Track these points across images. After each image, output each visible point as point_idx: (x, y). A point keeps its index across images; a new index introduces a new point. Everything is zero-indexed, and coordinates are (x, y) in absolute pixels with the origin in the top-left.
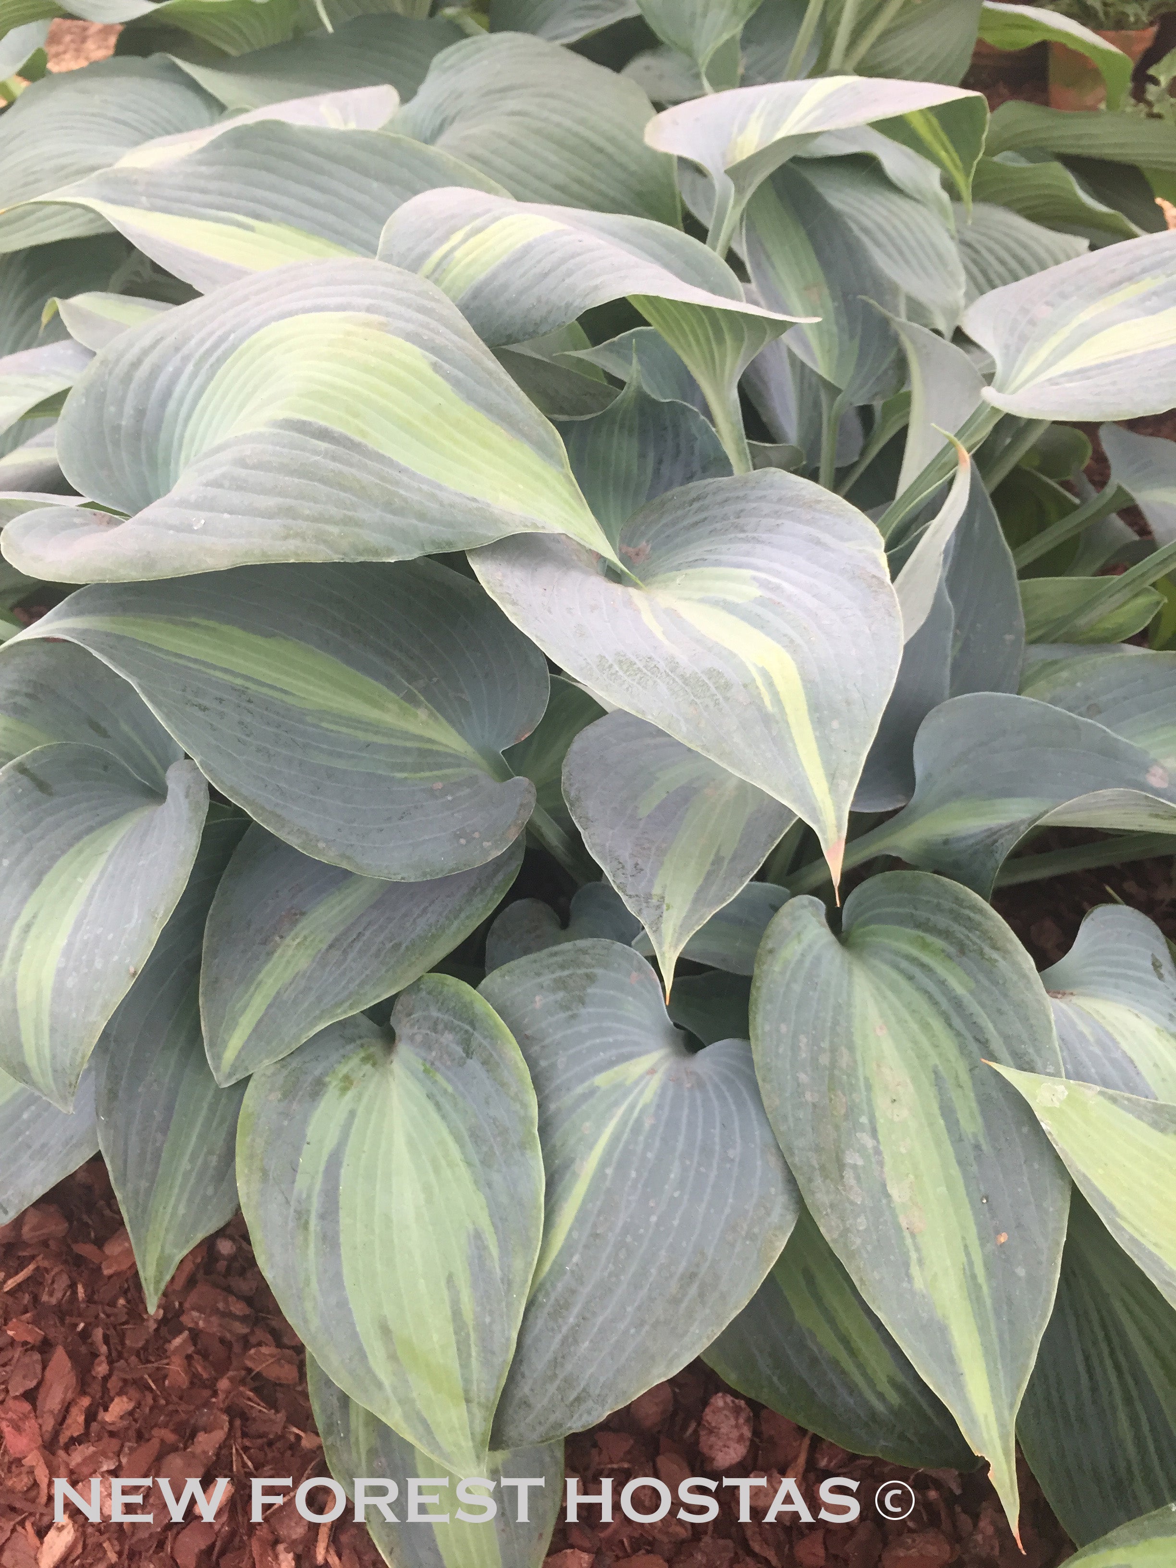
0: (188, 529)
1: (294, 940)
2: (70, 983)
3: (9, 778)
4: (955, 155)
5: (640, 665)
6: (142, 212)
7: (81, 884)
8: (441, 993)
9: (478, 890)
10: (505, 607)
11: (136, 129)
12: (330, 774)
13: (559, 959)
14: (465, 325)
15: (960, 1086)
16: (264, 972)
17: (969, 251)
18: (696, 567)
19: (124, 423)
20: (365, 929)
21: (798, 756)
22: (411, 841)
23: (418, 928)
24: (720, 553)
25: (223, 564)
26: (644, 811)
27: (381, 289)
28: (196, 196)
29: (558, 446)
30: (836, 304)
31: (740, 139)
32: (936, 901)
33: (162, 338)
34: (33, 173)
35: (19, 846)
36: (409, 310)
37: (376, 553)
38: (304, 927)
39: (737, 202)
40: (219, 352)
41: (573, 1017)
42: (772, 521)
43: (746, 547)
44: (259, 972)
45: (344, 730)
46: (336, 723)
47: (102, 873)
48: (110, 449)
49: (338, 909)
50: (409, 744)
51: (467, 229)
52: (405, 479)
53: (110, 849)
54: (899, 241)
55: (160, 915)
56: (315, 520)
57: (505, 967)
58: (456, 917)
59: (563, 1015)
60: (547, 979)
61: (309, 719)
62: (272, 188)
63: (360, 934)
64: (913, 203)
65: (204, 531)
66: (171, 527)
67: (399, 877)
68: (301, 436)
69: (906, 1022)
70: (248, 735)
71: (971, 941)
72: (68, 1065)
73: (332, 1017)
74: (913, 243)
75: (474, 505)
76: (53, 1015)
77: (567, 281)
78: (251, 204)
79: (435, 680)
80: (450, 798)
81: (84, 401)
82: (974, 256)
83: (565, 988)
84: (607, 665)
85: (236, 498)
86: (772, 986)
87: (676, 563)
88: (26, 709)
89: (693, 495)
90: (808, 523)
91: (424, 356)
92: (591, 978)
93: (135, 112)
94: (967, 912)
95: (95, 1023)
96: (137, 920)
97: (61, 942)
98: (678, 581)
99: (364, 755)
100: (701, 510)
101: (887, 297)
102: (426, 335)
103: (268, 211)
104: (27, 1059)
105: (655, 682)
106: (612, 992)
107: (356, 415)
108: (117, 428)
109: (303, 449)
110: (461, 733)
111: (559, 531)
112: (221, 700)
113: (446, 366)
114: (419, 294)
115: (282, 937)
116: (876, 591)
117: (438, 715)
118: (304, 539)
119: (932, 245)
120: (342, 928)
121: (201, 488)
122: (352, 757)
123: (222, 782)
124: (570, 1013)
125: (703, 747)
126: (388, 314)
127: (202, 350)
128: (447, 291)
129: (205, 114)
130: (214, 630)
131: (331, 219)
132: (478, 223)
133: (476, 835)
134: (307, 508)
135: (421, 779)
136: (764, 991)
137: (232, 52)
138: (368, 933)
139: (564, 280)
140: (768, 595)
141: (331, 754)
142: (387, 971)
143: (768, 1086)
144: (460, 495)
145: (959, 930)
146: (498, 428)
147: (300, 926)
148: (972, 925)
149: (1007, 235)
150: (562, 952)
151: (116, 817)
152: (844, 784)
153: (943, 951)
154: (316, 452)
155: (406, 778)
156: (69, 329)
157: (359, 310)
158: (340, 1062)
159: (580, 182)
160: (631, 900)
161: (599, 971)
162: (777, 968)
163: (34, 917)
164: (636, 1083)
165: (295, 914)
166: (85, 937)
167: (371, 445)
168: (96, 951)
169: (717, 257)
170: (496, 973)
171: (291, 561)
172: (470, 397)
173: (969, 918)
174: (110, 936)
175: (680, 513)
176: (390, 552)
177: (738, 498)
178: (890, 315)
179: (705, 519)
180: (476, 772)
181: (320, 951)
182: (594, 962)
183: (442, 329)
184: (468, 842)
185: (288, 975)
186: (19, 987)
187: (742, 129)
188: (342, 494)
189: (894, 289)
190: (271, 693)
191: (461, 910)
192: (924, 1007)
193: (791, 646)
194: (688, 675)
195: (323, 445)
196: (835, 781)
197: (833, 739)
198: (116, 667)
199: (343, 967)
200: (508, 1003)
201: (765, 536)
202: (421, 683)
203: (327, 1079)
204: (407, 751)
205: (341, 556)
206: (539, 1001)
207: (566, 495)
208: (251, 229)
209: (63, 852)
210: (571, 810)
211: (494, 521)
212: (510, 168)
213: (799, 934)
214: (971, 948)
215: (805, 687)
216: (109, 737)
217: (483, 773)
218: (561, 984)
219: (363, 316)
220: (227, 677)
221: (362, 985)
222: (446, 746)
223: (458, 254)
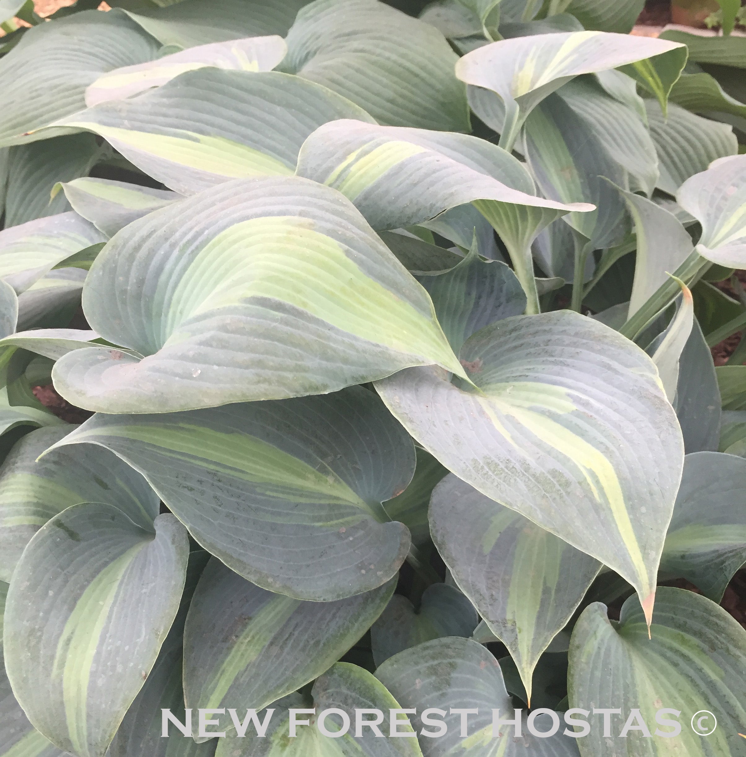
0: (189, 377)
1: (245, 638)
2: (100, 682)
3: (50, 531)
4: (659, 80)
5: (502, 466)
6: (125, 131)
7: (102, 606)
8: (349, 676)
9: (370, 600)
10: (405, 424)
11: (102, 59)
12: (274, 527)
13: (430, 652)
14: (363, 221)
15: (720, 749)
16: (225, 664)
17: (653, 133)
18: (520, 381)
19: (129, 288)
20: (294, 630)
21: (619, 533)
22: (329, 573)
23: (331, 630)
24: (537, 372)
25: (215, 402)
26: (487, 549)
27: (308, 199)
28: (161, 119)
29: (429, 303)
30: (582, 181)
31: (520, 74)
32: (690, 610)
33: (155, 231)
34: (36, 90)
35: (59, 580)
36: (328, 213)
37: (317, 389)
38: (252, 628)
39: (520, 118)
40: (197, 243)
41: (443, 695)
42: (572, 350)
43: (556, 368)
44: (223, 662)
45: (281, 495)
46: (276, 491)
47: (116, 596)
48: (119, 306)
49: (273, 614)
50: (323, 502)
51: (358, 151)
52: (333, 335)
53: (120, 578)
54: (612, 131)
55: (161, 633)
56: (276, 369)
57: (393, 658)
58: (356, 620)
59: (436, 694)
60: (423, 666)
61: (258, 490)
62: (210, 112)
63: (291, 634)
64: (620, 105)
65: (201, 378)
66: (177, 375)
67: (322, 599)
68: (263, 308)
69: (675, 698)
70: (220, 506)
71: (719, 641)
72: (100, 741)
73: (275, 696)
74: (621, 132)
75: (379, 349)
76: (89, 706)
77: (431, 189)
78: (197, 124)
79: (339, 456)
80: (351, 539)
81: (101, 273)
82: (657, 136)
83: (436, 674)
84: (480, 467)
85: (222, 354)
86: (581, 673)
87: (504, 377)
88: (53, 472)
89: (511, 327)
90: (600, 352)
91: (340, 246)
92: (453, 666)
93: (101, 47)
94: (715, 619)
95: (119, 712)
96: (145, 636)
97: (92, 651)
98: (508, 390)
99: (295, 512)
100: (518, 338)
101: (617, 176)
102: (341, 231)
103: (209, 128)
104: (70, 735)
105: (515, 480)
106: (468, 676)
107: (299, 291)
108: (124, 292)
109: (265, 318)
110: (356, 491)
111: (433, 363)
112: (201, 482)
113: (354, 252)
114: (332, 201)
115: (237, 636)
116: (660, 408)
117: (341, 480)
118: (270, 383)
119: (634, 133)
120: (278, 629)
121: (197, 347)
122: (287, 514)
123: (204, 540)
124: (441, 692)
125: (555, 529)
126: (314, 217)
127: (185, 240)
128: (346, 194)
129: (146, 48)
130: (194, 431)
131: (249, 132)
132: (365, 147)
133: (372, 567)
134: (272, 361)
135: (332, 526)
136: (576, 677)
137: (162, 5)
138: (296, 633)
139: (428, 188)
140: (582, 409)
141: (273, 513)
142: (312, 661)
143: (586, 750)
144: (368, 343)
145: (710, 633)
146: (389, 292)
147: (249, 627)
148: (720, 630)
149: (678, 123)
150: (432, 647)
151: (122, 552)
152: (653, 554)
153: (698, 646)
154: (276, 321)
155: (321, 527)
156: (72, 206)
157: (294, 215)
158: (279, 725)
159: (402, 96)
160: (493, 626)
161: (459, 661)
162: (583, 660)
163: (72, 633)
164: (490, 745)
165: (245, 619)
166: (109, 648)
167: (310, 312)
168: (117, 659)
169: (507, 152)
170: (387, 662)
171: (262, 400)
172: (370, 272)
173: (717, 624)
174: (127, 648)
175: (502, 339)
176: (325, 387)
177: (545, 331)
178: (620, 188)
179: (522, 345)
180: (367, 517)
181: (264, 646)
182: (454, 654)
183: (350, 226)
184: (367, 572)
185: (243, 665)
186: (65, 685)
187: (521, 67)
188: (294, 350)
189: (620, 170)
190: (232, 473)
191: (359, 615)
192: (688, 687)
193: (606, 451)
194: (538, 475)
195: (279, 315)
196: (646, 551)
197: (642, 521)
198: (132, 464)
199: (280, 659)
200: (397, 685)
201: (569, 361)
202: (330, 459)
203: (272, 738)
204: (321, 507)
205: (295, 394)
206: (419, 683)
207: (434, 336)
208: (196, 140)
209: (89, 582)
210: (440, 551)
211: (392, 360)
212: (357, 88)
213: (595, 633)
214: (720, 647)
215: (621, 483)
216: (109, 489)
217: (369, 517)
218: (433, 671)
219: (297, 218)
220: (205, 465)
221: (294, 672)
222: (346, 500)
223: (353, 169)
